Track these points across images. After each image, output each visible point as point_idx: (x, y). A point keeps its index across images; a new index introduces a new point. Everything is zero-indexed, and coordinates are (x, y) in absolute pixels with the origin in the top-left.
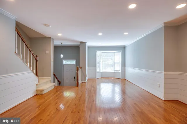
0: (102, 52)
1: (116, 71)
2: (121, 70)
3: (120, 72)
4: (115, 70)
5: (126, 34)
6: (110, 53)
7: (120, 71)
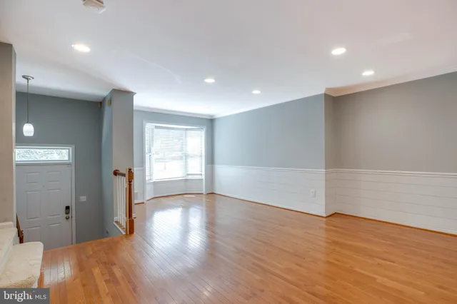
0: (156, 127)
1: (190, 177)
2: (203, 173)
3: (203, 177)
4: (188, 175)
5: (256, 92)
6: (176, 131)
7: (201, 175)
